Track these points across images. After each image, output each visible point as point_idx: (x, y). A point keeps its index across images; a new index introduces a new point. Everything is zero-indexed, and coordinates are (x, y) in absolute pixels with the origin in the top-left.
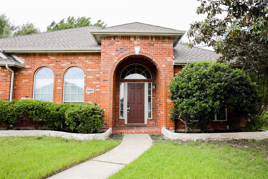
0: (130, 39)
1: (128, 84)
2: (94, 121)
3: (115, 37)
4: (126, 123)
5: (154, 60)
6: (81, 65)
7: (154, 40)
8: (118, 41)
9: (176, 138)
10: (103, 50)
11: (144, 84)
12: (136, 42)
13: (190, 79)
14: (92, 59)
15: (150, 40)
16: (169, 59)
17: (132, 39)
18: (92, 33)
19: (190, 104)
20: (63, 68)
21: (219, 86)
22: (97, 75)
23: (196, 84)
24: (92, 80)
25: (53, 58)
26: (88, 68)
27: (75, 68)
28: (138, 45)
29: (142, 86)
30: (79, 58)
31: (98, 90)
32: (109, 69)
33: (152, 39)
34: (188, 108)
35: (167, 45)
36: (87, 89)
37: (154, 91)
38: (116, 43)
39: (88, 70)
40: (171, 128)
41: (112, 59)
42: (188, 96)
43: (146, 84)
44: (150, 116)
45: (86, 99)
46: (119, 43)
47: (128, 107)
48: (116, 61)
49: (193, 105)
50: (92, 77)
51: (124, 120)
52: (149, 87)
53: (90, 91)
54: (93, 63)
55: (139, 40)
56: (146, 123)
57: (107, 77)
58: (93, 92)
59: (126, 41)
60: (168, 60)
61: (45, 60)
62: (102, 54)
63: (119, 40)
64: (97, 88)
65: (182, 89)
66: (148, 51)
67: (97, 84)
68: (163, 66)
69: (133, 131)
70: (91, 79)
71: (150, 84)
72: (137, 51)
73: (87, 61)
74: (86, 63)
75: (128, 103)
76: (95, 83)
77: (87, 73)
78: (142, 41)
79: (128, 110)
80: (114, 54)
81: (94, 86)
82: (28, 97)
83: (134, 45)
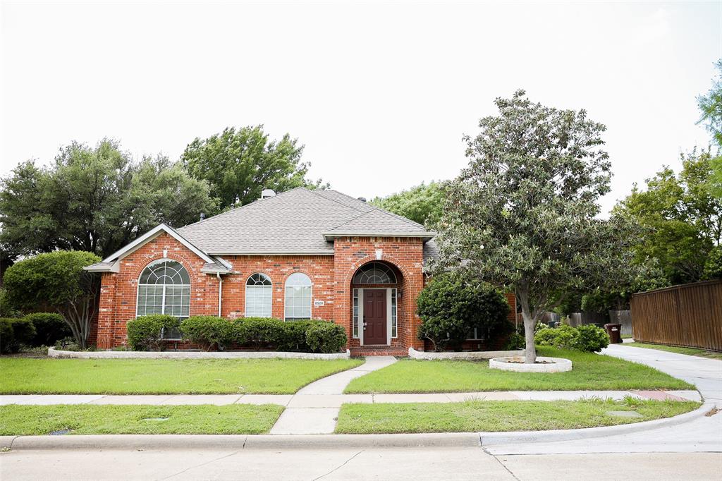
0: (369, 240)
1: (364, 290)
2: (338, 340)
3: (351, 239)
4: (362, 344)
5: (399, 267)
6: (306, 271)
7: (399, 241)
9: (422, 357)
10: (336, 255)
11: (386, 290)
12: (377, 245)
13: (436, 295)
14: (320, 263)
15: (395, 241)
16: (417, 265)
17: (372, 241)
18: (324, 235)
19: (435, 323)
20: (284, 274)
21: (463, 305)
22: (328, 284)
23: (442, 301)
24: (320, 290)
25: (270, 261)
26: (316, 275)
27: (298, 274)
28: (380, 248)
29: (384, 294)
30: (304, 261)
31: (330, 302)
32: (345, 278)
33: (397, 241)
34: (433, 326)
35: (416, 247)
36: (316, 301)
37: (400, 300)
38: (353, 245)
39: (316, 277)
40: (419, 349)
41: (348, 264)
42: (434, 313)
43: (389, 291)
44: (394, 334)
45: (314, 315)
46: (357, 245)
47: (364, 322)
48: (353, 268)
49: (438, 323)
50: (321, 286)
51: (359, 340)
52: (394, 295)
53: (319, 303)
54: (321, 267)
55: (381, 241)
56: (389, 343)
57: (343, 287)
58: (323, 305)
59: (365, 243)
60: (416, 266)
61: (259, 263)
62: (336, 259)
63: (356, 241)
64: (328, 300)
65: (428, 306)
66: (392, 255)
67: (329, 295)
68: (411, 273)
69: (375, 353)
70: (320, 288)
71: (394, 291)
72: (379, 255)
73: (314, 265)
74: (314, 267)
75: (364, 317)
76: (325, 293)
77: (316, 281)
78: (385, 243)
79: (364, 326)
80: (350, 259)
81: (323, 298)
82: (239, 311)
83: (375, 248)
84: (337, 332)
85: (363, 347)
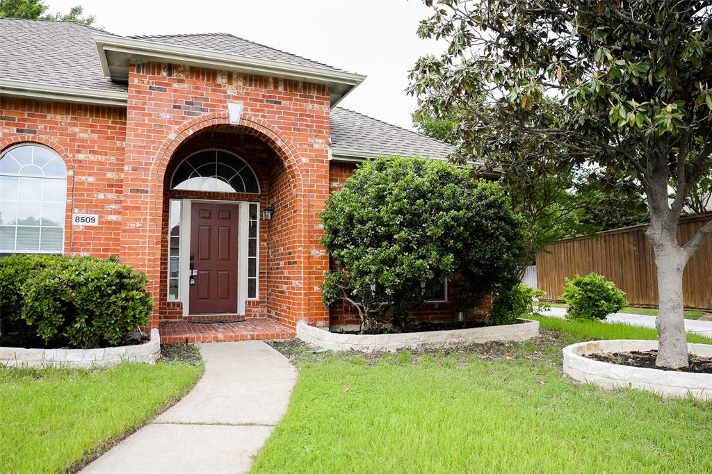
0: (215, 79)
1: (193, 204)
2: (124, 309)
3: (171, 67)
4: (186, 313)
5: (279, 143)
6: (54, 140)
7: (281, 89)
8: (181, 81)
9: (347, 347)
10: (132, 103)
11: (237, 207)
12: (231, 90)
13: (380, 198)
14: (91, 126)
15: (271, 88)
16: (319, 144)
17: (221, 80)
18: (100, 45)
19: (384, 262)
21: (453, 219)
22: (109, 175)
23: (400, 211)
24: (90, 188)
26: (79, 152)
27: (33, 149)
28: (238, 98)
29: (233, 213)
30: (49, 117)
31: (113, 218)
32: (153, 159)
33: (276, 87)
34: (378, 272)
35: (316, 106)
36: (77, 213)
38: (176, 85)
39: (81, 156)
40: (320, 323)
41: (160, 129)
42: (376, 241)
44: (251, 293)
45: (72, 245)
46: (184, 87)
47: (192, 268)
48: (172, 136)
49: (390, 262)
50: (91, 179)
51: (179, 305)
52: (253, 216)
53: (85, 220)
54: (95, 136)
55: (240, 83)
56: (241, 310)
57: (146, 180)
58: (96, 224)
59: (203, 84)
60: (316, 146)
62: (131, 114)
63: (182, 77)
64: (110, 213)
65: (363, 222)
66: (263, 116)
67: (110, 202)
68: (304, 160)
69: (220, 336)
70: (90, 184)
72: (235, 114)
73: (77, 130)
74: (75, 134)
75: (192, 258)
76: (101, 196)
77: (76, 167)
78: (250, 89)
79: (192, 277)
80: (167, 116)
81: (98, 207)
83: (229, 97)
84: (122, 287)
85: (189, 320)
